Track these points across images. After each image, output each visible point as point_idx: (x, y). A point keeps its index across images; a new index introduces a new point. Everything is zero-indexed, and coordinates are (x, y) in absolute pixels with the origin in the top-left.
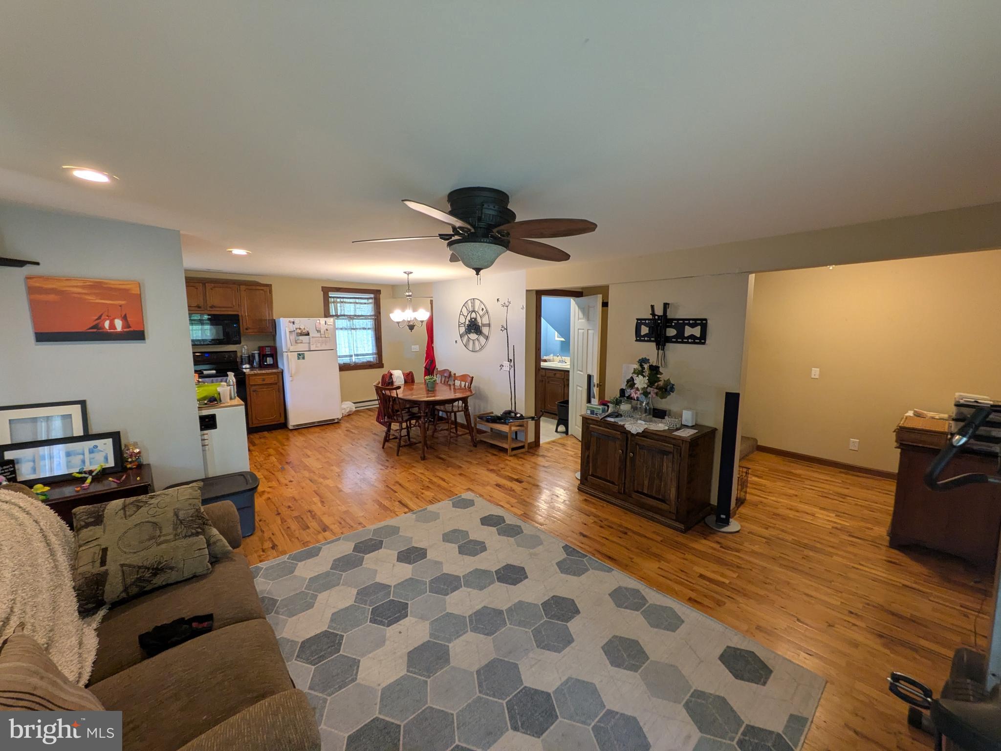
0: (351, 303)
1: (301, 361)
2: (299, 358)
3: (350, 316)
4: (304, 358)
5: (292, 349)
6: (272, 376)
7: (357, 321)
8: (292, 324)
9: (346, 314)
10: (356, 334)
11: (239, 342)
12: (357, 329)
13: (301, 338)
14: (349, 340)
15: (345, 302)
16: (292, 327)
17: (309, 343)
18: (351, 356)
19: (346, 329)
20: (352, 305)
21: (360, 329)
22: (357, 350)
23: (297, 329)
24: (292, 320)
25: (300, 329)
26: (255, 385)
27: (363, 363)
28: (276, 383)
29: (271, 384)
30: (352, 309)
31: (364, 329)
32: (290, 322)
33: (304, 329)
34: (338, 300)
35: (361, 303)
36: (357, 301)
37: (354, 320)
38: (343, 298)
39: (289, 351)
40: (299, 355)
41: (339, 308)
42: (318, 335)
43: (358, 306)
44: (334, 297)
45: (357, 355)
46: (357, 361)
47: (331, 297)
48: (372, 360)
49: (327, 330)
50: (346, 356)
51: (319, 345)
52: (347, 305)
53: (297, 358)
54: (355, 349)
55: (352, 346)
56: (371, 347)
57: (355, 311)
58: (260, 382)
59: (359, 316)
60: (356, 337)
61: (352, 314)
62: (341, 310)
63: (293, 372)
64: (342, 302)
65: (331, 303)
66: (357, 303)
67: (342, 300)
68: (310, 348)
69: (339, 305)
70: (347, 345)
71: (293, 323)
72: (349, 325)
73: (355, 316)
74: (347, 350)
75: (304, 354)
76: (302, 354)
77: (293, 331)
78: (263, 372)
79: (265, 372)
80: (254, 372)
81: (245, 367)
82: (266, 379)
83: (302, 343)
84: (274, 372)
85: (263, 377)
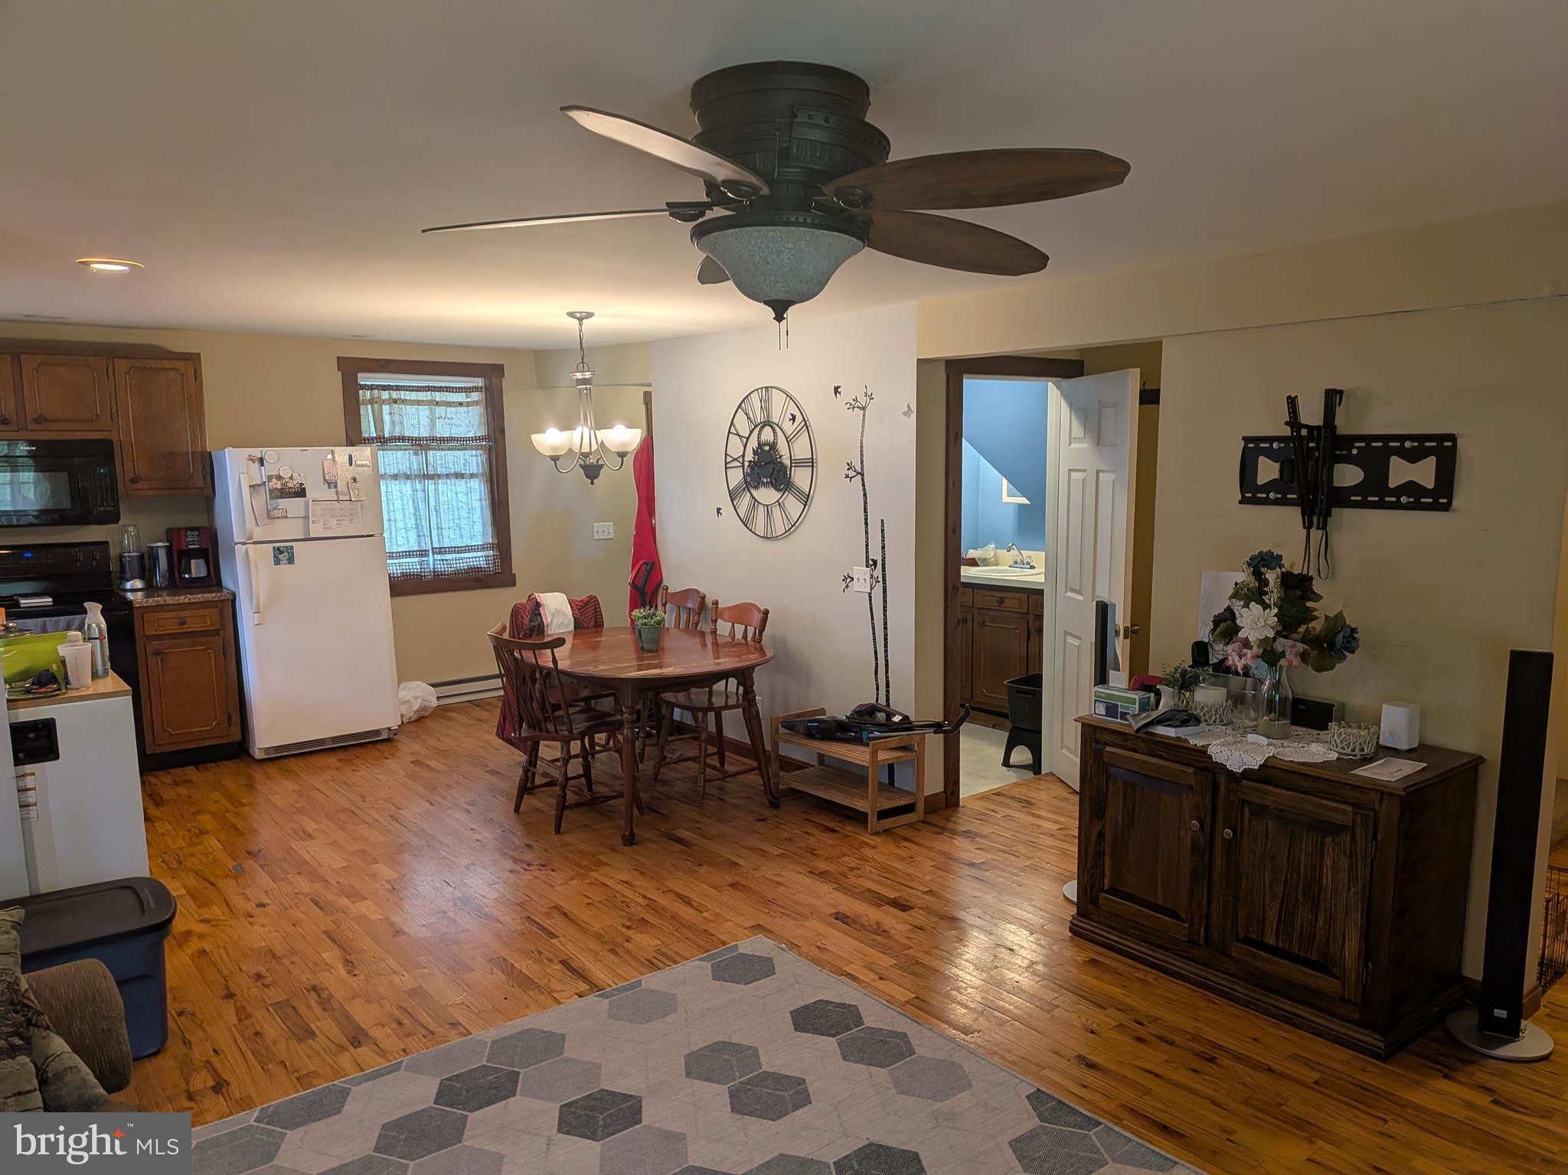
0: (419, 403)
1: (285, 568)
2: (277, 562)
3: (419, 439)
4: (291, 560)
5: (258, 534)
6: (206, 612)
7: (439, 453)
8: (257, 464)
9: (407, 434)
10: (436, 491)
11: (113, 518)
12: (439, 476)
13: (283, 503)
14: (416, 508)
15: (404, 402)
16: (258, 474)
17: (307, 518)
18: (423, 553)
19: (408, 477)
20: (424, 411)
21: (447, 476)
22: (440, 535)
23: (270, 478)
24: (256, 452)
25: (279, 478)
26: (159, 637)
27: (458, 573)
28: (216, 632)
29: (202, 633)
30: (425, 421)
31: (459, 476)
32: (251, 459)
33: (291, 478)
34: (385, 395)
35: (449, 404)
36: (438, 396)
37: (431, 453)
38: (398, 388)
39: (251, 541)
40: (279, 551)
41: (387, 418)
42: (331, 494)
43: (439, 411)
44: (371, 388)
45: (441, 551)
46: (440, 567)
47: (363, 387)
48: (483, 564)
49: (355, 480)
50: (409, 554)
51: (333, 522)
52: (410, 409)
53: (272, 559)
54: (434, 533)
55: (425, 524)
56: (478, 528)
57: (433, 425)
58: (172, 628)
59: (443, 440)
60: (437, 501)
61: (425, 433)
62: (393, 423)
63: (262, 600)
64: (395, 401)
65: (366, 402)
66: (437, 403)
67: (395, 395)
68: (307, 530)
69: (386, 408)
70: (411, 522)
71: (261, 461)
72: (415, 467)
73: (433, 439)
74: (412, 535)
75: (292, 547)
76: (287, 547)
77: (259, 485)
78: (181, 601)
79: (186, 601)
80: (156, 599)
81: (131, 586)
82: (188, 620)
83: (286, 517)
84: (211, 599)
85: (182, 614)
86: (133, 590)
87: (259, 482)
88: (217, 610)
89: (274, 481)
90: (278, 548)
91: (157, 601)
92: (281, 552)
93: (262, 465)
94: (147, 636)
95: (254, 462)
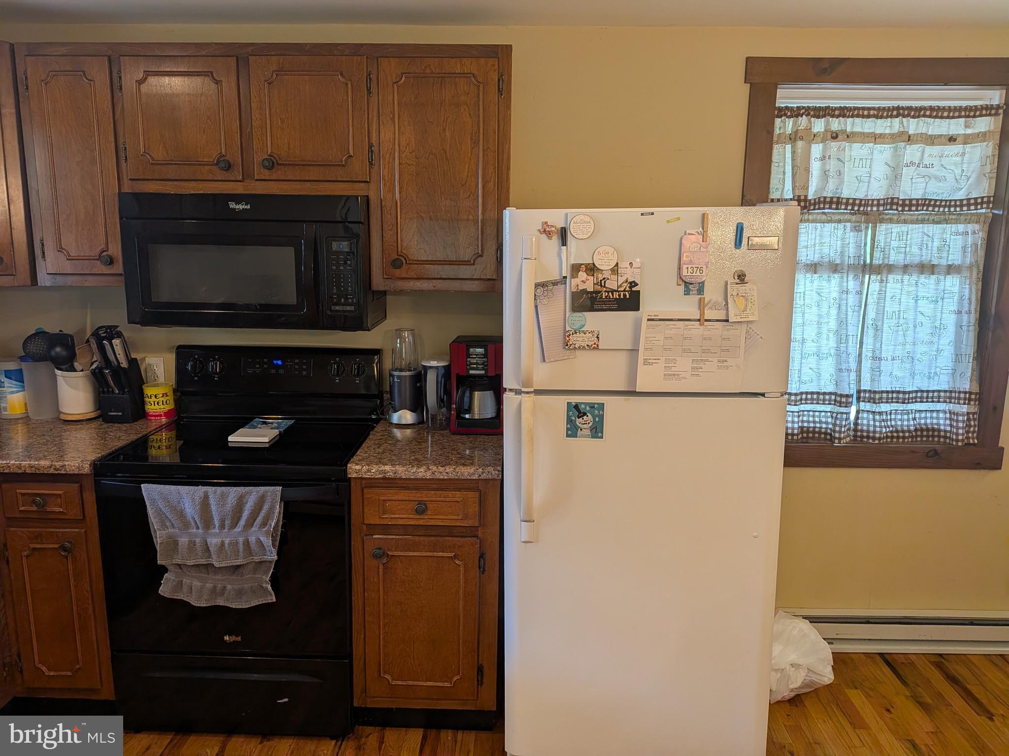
0: (876, 138)
1: (584, 443)
2: (572, 431)
3: (865, 203)
4: (597, 431)
5: (542, 376)
6: (459, 496)
7: (896, 228)
8: (555, 240)
9: (846, 193)
10: (882, 294)
12: (890, 268)
13: (594, 320)
14: (842, 322)
15: (850, 137)
16: (555, 261)
17: (634, 351)
18: (842, 400)
19: (835, 268)
20: (883, 153)
21: (906, 268)
22: (876, 372)
23: (576, 269)
24: (556, 217)
25: (592, 269)
26: (386, 529)
27: (897, 434)
28: (471, 532)
29: (450, 531)
30: (880, 171)
31: (927, 268)
32: (546, 231)
33: (615, 270)
34: (819, 125)
35: (931, 140)
36: (913, 126)
37: (882, 228)
38: (844, 112)
39: (527, 389)
40: (577, 410)
41: (815, 167)
42: (688, 307)
43: (912, 152)
44: (796, 113)
45: (874, 397)
46: (866, 421)
47: (784, 112)
48: (942, 423)
49: (741, 277)
50: (817, 397)
51: (684, 364)
52: (858, 150)
53: (563, 425)
54: (866, 365)
55: (853, 350)
56: (946, 360)
57: (895, 176)
58: (404, 516)
59: (909, 204)
60: (881, 312)
61: (877, 191)
62: (825, 174)
63: (538, 497)
64: (835, 136)
65: (783, 139)
66: (910, 139)
67: (836, 124)
68: (632, 376)
69: (816, 150)
70: (829, 344)
71: (563, 235)
72: (851, 251)
73: (892, 202)
74: (828, 367)
75: (602, 406)
76: (592, 406)
77: (555, 283)
78: (420, 475)
79: (428, 475)
80: (383, 468)
81: (400, 418)
82: (430, 506)
83: (597, 348)
84: (466, 476)
85: (423, 496)
86: (400, 426)
87: (556, 277)
88: (478, 494)
89: (582, 275)
90: (576, 407)
91: (385, 472)
92: (581, 414)
93: (564, 242)
94: (368, 525)
95: (550, 238)
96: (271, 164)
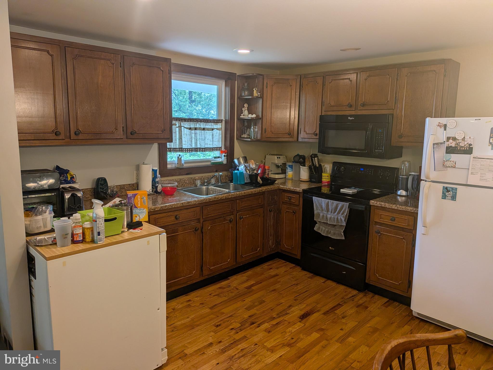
1: (448, 202)
2: (444, 197)
4: (454, 198)
5: (434, 175)
6: (406, 217)
8: (443, 128)
11: (400, 155)
13: (454, 157)
16: (442, 136)
23: (448, 139)
24: (443, 121)
25: (454, 139)
26: (381, 224)
28: (409, 231)
29: (403, 229)
32: (439, 125)
39: (428, 179)
40: (446, 190)
53: (441, 194)
58: (387, 221)
68: (467, 178)
71: (445, 126)
75: (456, 189)
76: (452, 188)
77: (441, 143)
78: (393, 208)
79: (396, 208)
81: (401, 193)
82: (396, 219)
83: (455, 167)
84: (409, 210)
85: (395, 215)
86: (400, 196)
87: (443, 141)
88: (413, 218)
89: (451, 141)
90: (446, 188)
92: (448, 191)
93: (445, 129)
95: (441, 128)
96: (364, 105)
